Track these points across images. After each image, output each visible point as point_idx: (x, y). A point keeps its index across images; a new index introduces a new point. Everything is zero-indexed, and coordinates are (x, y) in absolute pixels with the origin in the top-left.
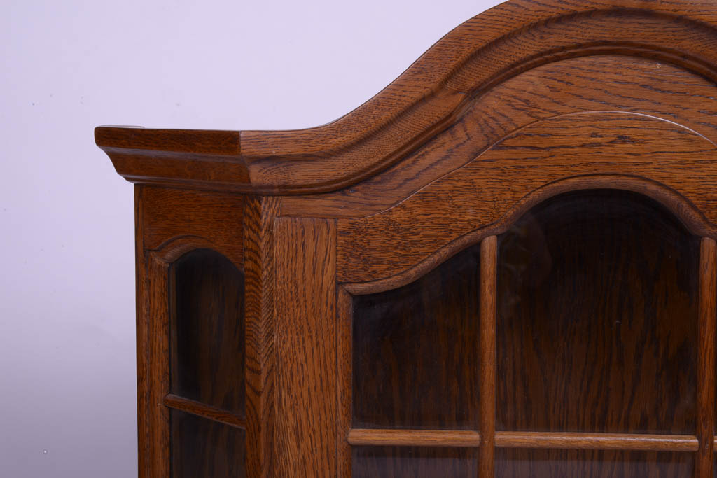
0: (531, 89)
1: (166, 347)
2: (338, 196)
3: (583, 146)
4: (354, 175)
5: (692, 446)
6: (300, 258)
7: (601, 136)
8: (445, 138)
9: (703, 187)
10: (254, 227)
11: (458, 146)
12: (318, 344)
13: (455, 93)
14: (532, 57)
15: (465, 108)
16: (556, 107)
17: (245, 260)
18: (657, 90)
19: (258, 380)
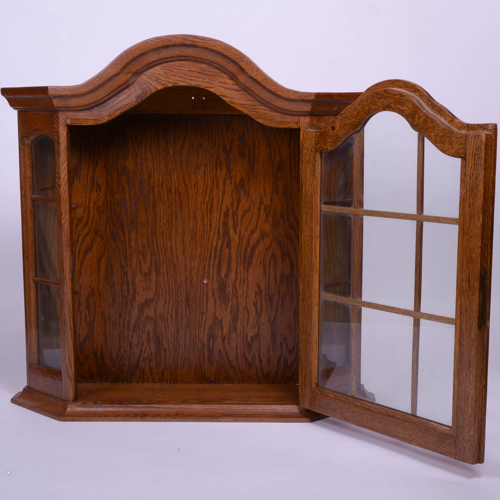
0: (158, 73)
1: (31, 176)
2: (88, 111)
4: (93, 103)
8: (127, 91)
10: (57, 123)
11: (132, 93)
13: (127, 73)
14: (156, 61)
15: (132, 80)
17: (54, 136)
18: (203, 74)
19: (60, 181)
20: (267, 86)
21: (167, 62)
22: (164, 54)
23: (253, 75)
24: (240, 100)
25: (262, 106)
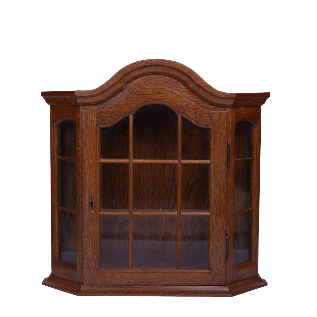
0: (140, 82)
1: (57, 144)
2: (97, 106)
3: (151, 94)
4: (101, 101)
5: (177, 162)
6: (88, 119)
7: (155, 92)
8: (121, 93)
9: (177, 104)
11: (124, 94)
12: (92, 139)
13: (122, 83)
14: (140, 75)
15: (125, 86)
16: (145, 86)
17: (76, 120)
18: (167, 82)
19: (79, 148)
20: (207, 90)
21: (145, 75)
22: (144, 71)
23: (199, 83)
24: (189, 98)
25: (202, 101)
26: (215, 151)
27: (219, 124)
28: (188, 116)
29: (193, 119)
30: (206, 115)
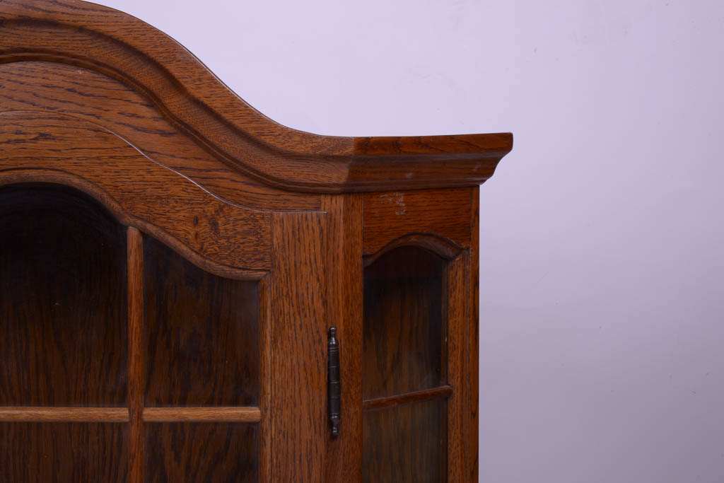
3: (9, 142)
5: (123, 417)
7: (24, 134)
9: (119, 180)
18: (80, 94)
20: (237, 123)
23: (200, 94)
24: (173, 156)
25: (226, 171)
26: (277, 374)
27: (293, 263)
28: (164, 229)
29: (187, 244)
30: (239, 229)
